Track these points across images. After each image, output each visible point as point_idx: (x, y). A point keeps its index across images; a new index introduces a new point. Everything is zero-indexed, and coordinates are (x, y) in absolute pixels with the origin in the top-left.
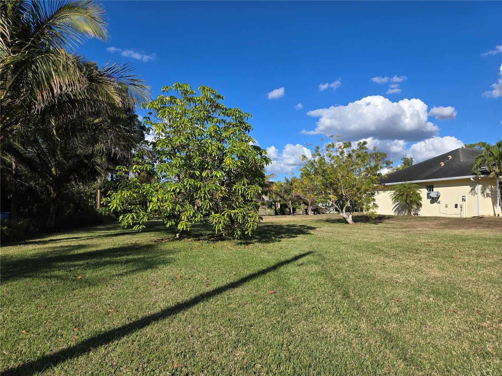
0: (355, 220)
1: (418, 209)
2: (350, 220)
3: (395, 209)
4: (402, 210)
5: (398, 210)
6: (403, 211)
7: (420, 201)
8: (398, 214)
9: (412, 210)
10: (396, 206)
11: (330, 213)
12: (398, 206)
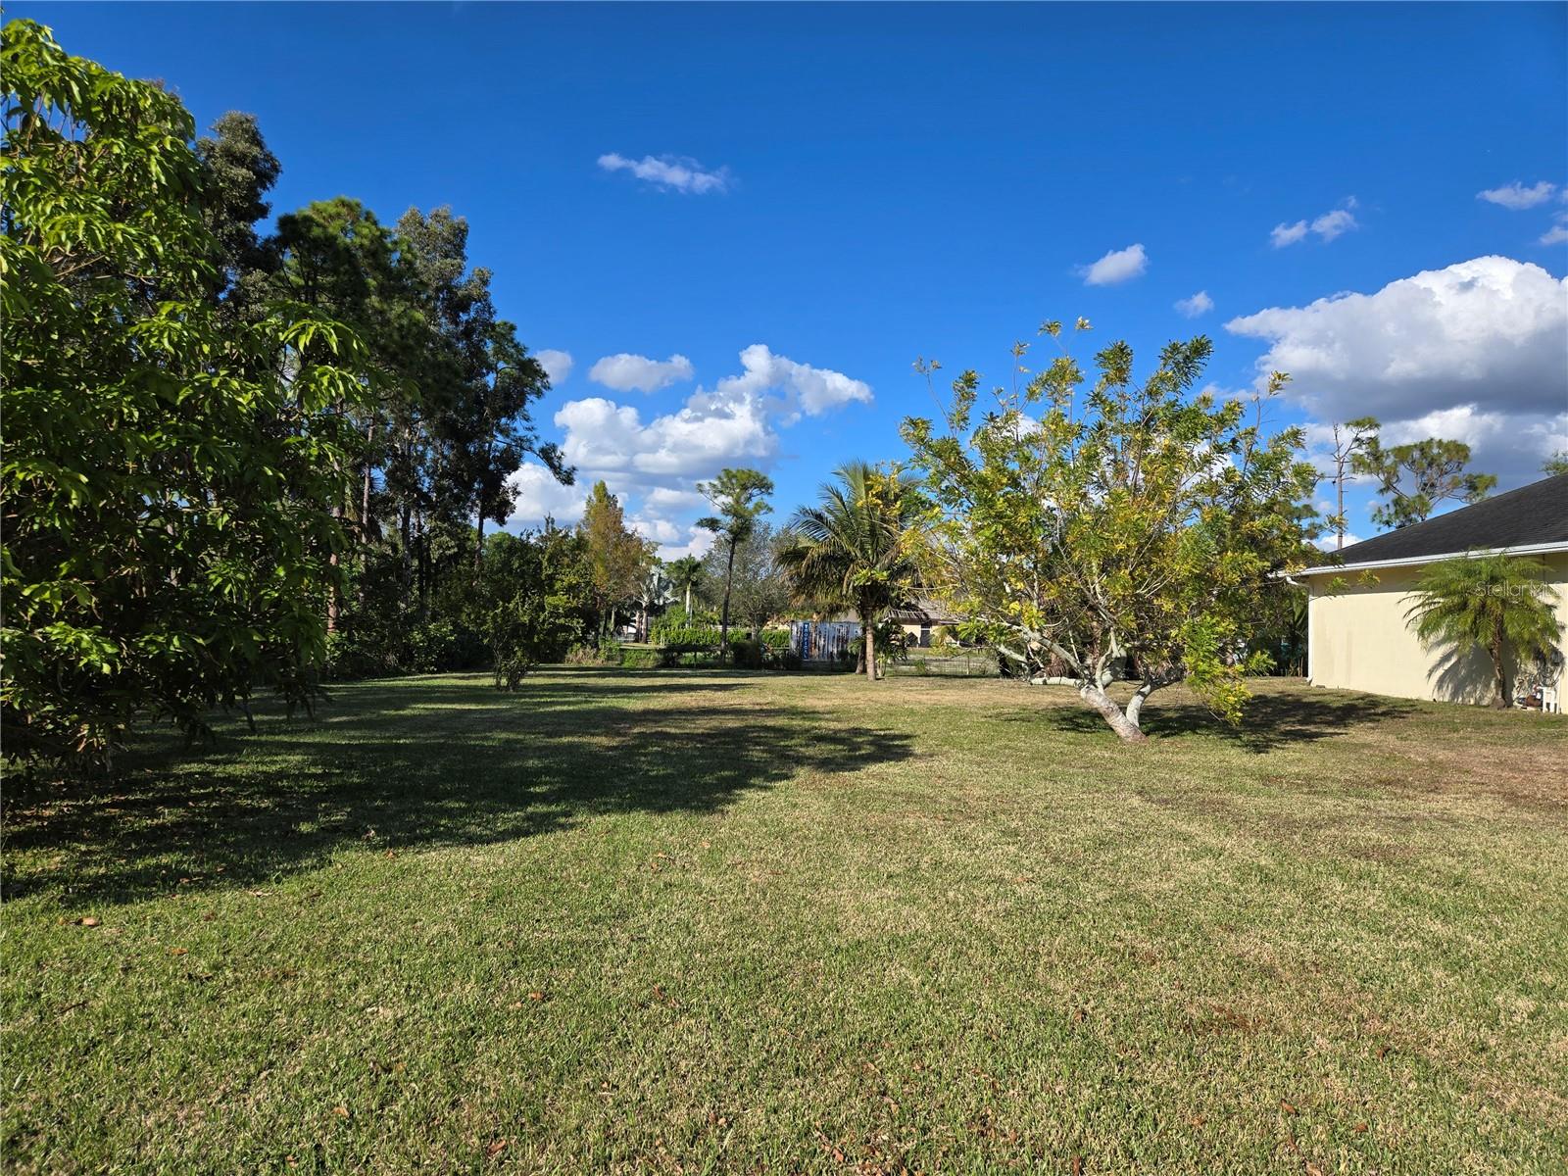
0: (1154, 722)
1: (1545, 678)
2: (1124, 723)
3: (1440, 672)
4: (1472, 678)
5: (1455, 678)
6: (1474, 683)
7: (1554, 643)
8: (1454, 695)
9: (1517, 684)
10: (1446, 658)
11: (1045, 683)
12: (1454, 660)
